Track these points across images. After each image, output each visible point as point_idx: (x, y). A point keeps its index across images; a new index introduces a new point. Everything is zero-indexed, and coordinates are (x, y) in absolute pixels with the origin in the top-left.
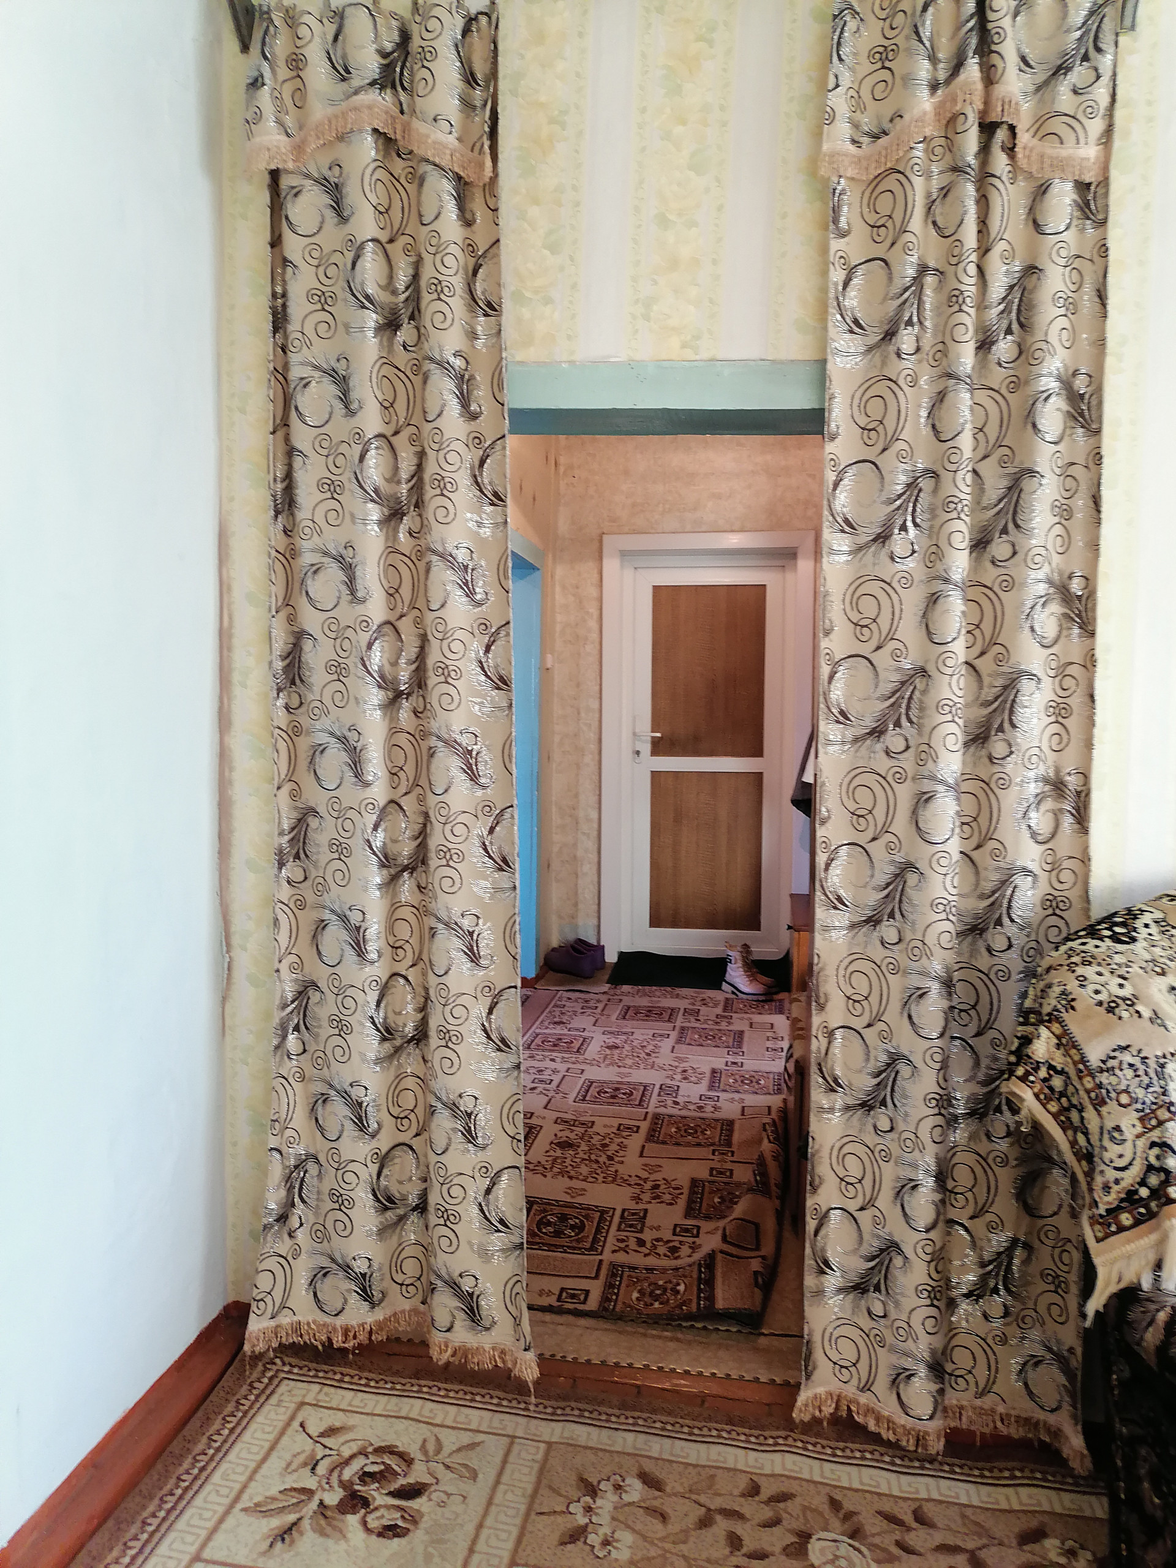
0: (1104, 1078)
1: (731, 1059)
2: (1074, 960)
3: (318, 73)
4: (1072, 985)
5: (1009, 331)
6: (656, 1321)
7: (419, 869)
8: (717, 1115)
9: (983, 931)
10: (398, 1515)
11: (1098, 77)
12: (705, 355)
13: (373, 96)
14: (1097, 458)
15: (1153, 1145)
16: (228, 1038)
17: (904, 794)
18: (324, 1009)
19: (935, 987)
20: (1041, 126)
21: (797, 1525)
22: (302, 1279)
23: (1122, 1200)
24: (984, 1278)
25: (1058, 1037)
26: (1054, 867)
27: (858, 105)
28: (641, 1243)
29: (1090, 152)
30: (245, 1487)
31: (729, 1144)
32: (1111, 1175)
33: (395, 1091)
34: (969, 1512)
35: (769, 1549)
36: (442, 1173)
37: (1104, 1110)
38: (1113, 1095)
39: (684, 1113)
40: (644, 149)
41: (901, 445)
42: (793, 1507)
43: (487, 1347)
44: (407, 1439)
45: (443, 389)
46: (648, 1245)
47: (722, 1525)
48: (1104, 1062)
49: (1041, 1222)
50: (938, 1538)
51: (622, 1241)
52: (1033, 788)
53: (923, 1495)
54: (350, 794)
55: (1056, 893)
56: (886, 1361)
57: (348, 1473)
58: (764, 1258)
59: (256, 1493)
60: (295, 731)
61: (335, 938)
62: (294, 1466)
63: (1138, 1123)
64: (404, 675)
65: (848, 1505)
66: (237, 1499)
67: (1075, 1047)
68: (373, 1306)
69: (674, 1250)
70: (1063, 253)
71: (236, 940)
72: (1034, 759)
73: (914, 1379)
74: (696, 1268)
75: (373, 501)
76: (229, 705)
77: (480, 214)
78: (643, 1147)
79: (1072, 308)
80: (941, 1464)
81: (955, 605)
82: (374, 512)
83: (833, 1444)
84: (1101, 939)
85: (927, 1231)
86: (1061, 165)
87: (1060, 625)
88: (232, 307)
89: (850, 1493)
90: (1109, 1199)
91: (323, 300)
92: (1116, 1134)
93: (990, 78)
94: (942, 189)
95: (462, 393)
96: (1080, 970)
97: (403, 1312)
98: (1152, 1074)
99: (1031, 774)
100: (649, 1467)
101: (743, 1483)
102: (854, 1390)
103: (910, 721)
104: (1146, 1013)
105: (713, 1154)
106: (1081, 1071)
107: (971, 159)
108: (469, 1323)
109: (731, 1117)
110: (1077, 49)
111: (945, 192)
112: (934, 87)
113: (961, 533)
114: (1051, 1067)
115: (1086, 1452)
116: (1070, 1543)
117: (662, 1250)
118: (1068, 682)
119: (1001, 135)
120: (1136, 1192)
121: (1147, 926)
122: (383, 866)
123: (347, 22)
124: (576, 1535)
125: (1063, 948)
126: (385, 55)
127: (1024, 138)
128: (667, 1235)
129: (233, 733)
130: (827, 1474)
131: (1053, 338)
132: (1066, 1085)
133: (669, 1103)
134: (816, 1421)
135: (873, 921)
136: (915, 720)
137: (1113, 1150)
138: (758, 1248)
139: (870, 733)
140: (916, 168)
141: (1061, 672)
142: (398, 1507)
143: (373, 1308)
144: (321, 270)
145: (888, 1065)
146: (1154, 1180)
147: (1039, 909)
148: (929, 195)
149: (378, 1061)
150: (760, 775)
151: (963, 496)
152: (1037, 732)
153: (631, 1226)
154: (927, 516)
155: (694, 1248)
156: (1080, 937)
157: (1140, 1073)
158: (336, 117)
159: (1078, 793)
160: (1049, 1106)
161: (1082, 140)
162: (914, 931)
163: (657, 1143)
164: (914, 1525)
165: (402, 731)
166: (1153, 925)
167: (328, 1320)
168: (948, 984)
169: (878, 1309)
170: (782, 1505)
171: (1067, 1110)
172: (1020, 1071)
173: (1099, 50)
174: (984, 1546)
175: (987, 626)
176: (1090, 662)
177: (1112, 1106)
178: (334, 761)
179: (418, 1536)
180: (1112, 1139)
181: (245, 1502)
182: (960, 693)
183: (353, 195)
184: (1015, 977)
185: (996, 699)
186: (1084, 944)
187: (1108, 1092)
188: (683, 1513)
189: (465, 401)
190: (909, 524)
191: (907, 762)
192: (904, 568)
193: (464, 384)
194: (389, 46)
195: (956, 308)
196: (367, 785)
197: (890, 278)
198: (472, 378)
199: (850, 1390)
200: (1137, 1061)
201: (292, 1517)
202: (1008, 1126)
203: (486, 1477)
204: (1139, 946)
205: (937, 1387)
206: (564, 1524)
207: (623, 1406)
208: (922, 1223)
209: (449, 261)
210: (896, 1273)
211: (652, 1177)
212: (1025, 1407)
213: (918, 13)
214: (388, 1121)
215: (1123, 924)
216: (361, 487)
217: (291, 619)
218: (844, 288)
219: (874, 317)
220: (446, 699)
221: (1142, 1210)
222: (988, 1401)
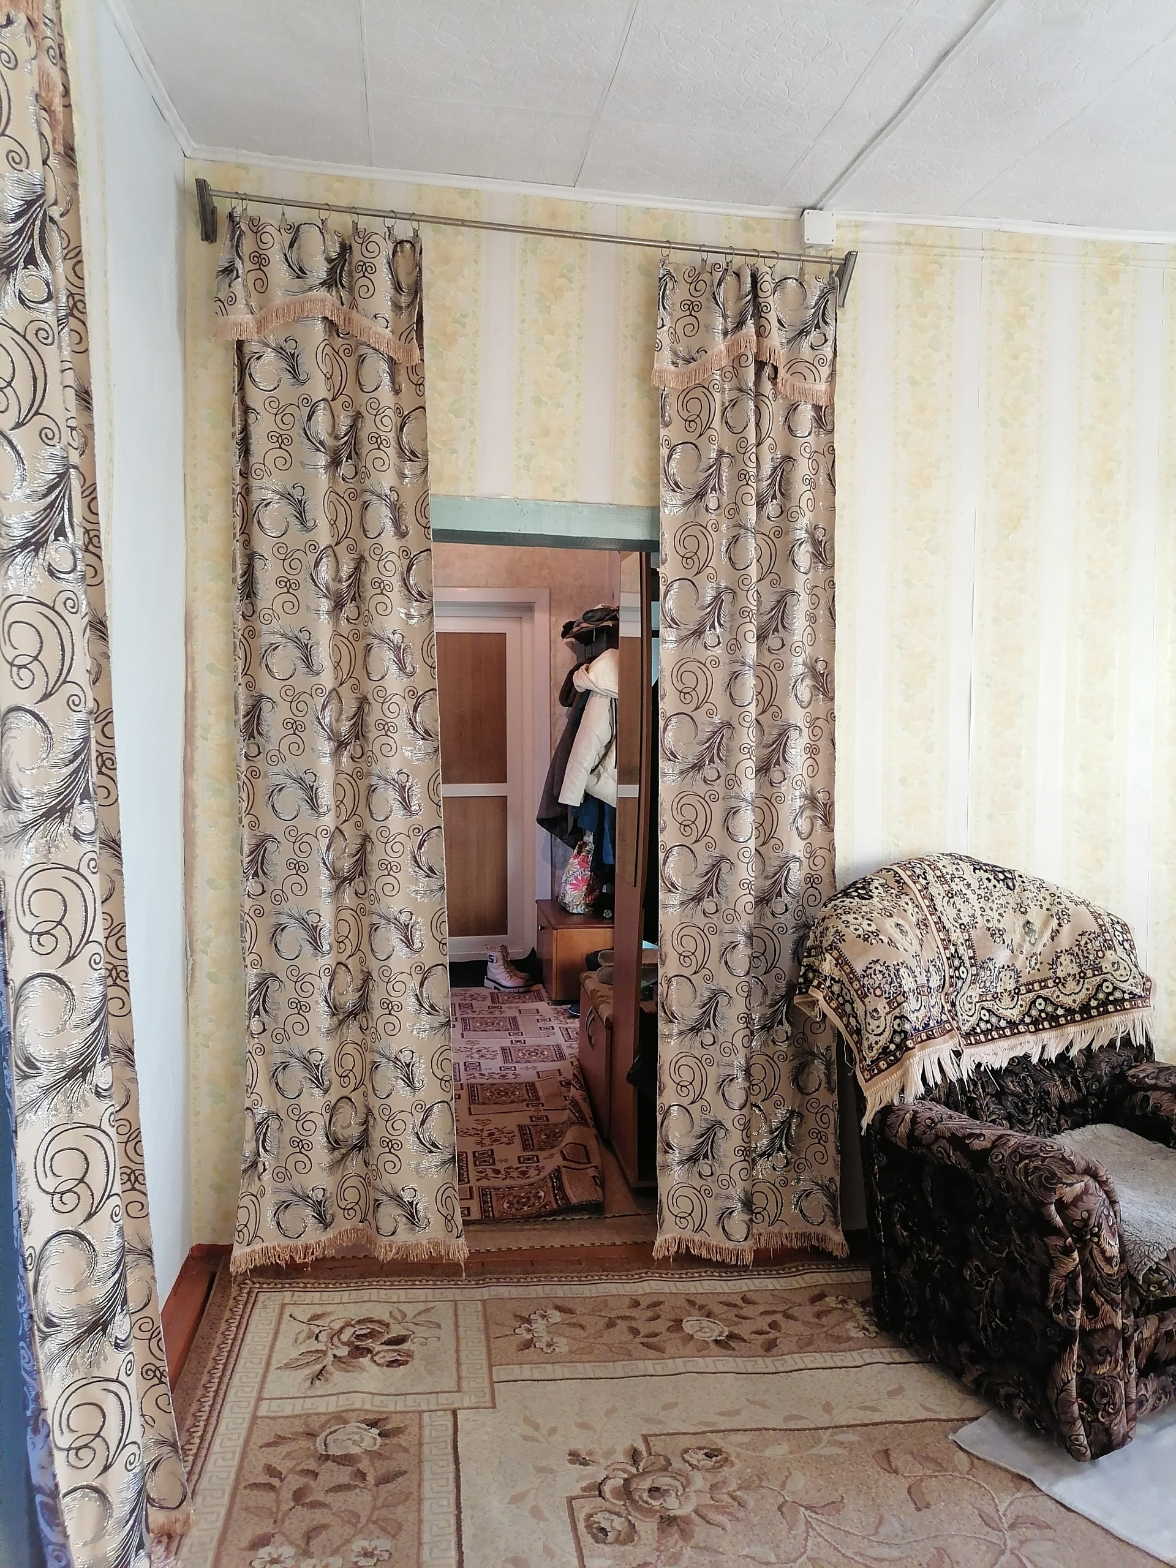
0: (866, 981)
1: (514, 1039)
2: (838, 912)
3: (279, 272)
4: (842, 927)
5: (774, 497)
6: (527, 1219)
7: (357, 880)
8: (518, 1080)
9: (768, 901)
10: (396, 1354)
11: (826, 341)
12: (569, 497)
13: (323, 292)
14: (832, 584)
15: (896, 1018)
16: (192, 1027)
17: (718, 810)
18: (281, 996)
19: (742, 939)
20: (791, 364)
21: (672, 1316)
22: (269, 1212)
23: (880, 1054)
24: (772, 1142)
25: (837, 960)
26: (812, 855)
27: (676, 339)
28: (497, 1172)
29: (822, 387)
30: (270, 1357)
31: (538, 1098)
32: (873, 1039)
33: (340, 1054)
34: (776, 1293)
35: (658, 1331)
36: (387, 1112)
37: (867, 1000)
38: (872, 991)
39: (491, 1081)
40: (524, 349)
41: (709, 570)
42: (666, 1307)
43: (424, 1242)
44: (380, 1312)
45: (380, 515)
46: (503, 1172)
47: (622, 1325)
48: (865, 971)
49: (808, 1098)
50: (761, 1309)
51: (482, 1172)
52: (798, 803)
53: (745, 1289)
54: (306, 821)
55: (813, 873)
56: (713, 1207)
57: (345, 1337)
58: (596, 1167)
59: (279, 1358)
60: (255, 774)
61: (293, 938)
62: (301, 1339)
63: (887, 1006)
64: (345, 727)
65: (699, 1302)
66: (268, 1364)
67: (846, 964)
68: (326, 1226)
69: (524, 1173)
70: (808, 450)
71: (198, 946)
72: (799, 783)
73: (734, 1214)
74: (548, 1180)
75: (325, 596)
76: (192, 756)
77: (405, 385)
78: (470, 1108)
79: (813, 484)
80: (752, 1272)
81: (749, 681)
82: (325, 605)
83: (679, 1272)
84: (853, 898)
85: (740, 1110)
86: (805, 393)
87: (812, 693)
88: (195, 437)
89: (698, 1296)
90: (873, 1054)
91: (281, 441)
92: (875, 1014)
93: (760, 333)
94: (732, 401)
95: (395, 518)
96: (844, 918)
97: (346, 1231)
98: (893, 976)
99: (797, 793)
100: (559, 1302)
101: (627, 1301)
102: (690, 1232)
103: (721, 759)
104: (886, 940)
105: (528, 1106)
106: (851, 978)
107: (751, 385)
108: (410, 1226)
109: (531, 1080)
110: (813, 320)
111: (734, 403)
112: (725, 333)
113: (751, 630)
114: (832, 979)
115: (845, 1242)
116: (840, 1298)
117: (515, 1174)
118: (817, 731)
119: (767, 371)
120: (888, 1047)
121: (877, 888)
122: (332, 878)
123: (302, 235)
124: (528, 1344)
125: (830, 906)
126: (329, 260)
127: (782, 373)
128: (516, 1165)
129: (195, 777)
130: (680, 1288)
131: (803, 505)
132: (842, 989)
133: (477, 1075)
134: (666, 1258)
135: (697, 899)
136: (724, 758)
137: (874, 1024)
138: (589, 1162)
139: (693, 768)
140: (716, 386)
141: (813, 725)
142: (393, 1350)
143: (326, 1228)
144: (279, 417)
145: (711, 998)
146: (897, 1039)
147: (803, 883)
148: (723, 403)
149: (330, 1032)
150: (504, 799)
151: (752, 607)
152: (799, 765)
153: (485, 1161)
154: (727, 619)
155: (539, 1170)
156: (839, 898)
157: (886, 975)
158: (294, 304)
159: (825, 805)
160: (831, 1004)
161: (818, 380)
162: (727, 903)
163: (479, 1104)
164: (744, 1305)
165: (343, 773)
166: (880, 887)
167: (290, 1242)
168: (750, 937)
169: (707, 1171)
170: (657, 1308)
171: (843, 1004)
172: (815, 983)
173: (826, 323)
174: (790, 1308)
175: (766, 693)
176: (831, 717)
177: (871, 997)
178: (291, 798)
179: (416, 1362)
180: (873, 1017)
181: (274, 1364)
182: (754, 739)
183: (307, 364)
184: (790, 931)
185: (774, 743)
186: (843, 901)
187: (868, 989)
188: (594, 1324)
189: (397, 523)
190: (716, 624)
191: (719, 787)
192: (714, 654)
193: (396, 509)
194: (333, 255)
195: (744, 482)
196: (320, 815)
197: (700, 458)
198: (401, 506)
199: (688, 1234)
200: (883, 969)
201: (319, 1367)
202: (787, 1033)
203: (448, 1324)
204: (875, 900)
205: (749, 1217)
206: (516, 1340)
207: (527, 1273)
208: (736, 1105)
209: (386, 421)
210: (719, 1141)
211: (487, 1128)
212: (802, 1227)
213: (715, 286)
214: (336, 1079)
215: (863, 888)
216: (316, 585)
217: (250, 686)
218: (668, 461)
219: (690, 481)
220: (385, 748)
221: (892, 1058)
222: (775, 1229)
